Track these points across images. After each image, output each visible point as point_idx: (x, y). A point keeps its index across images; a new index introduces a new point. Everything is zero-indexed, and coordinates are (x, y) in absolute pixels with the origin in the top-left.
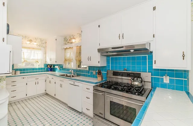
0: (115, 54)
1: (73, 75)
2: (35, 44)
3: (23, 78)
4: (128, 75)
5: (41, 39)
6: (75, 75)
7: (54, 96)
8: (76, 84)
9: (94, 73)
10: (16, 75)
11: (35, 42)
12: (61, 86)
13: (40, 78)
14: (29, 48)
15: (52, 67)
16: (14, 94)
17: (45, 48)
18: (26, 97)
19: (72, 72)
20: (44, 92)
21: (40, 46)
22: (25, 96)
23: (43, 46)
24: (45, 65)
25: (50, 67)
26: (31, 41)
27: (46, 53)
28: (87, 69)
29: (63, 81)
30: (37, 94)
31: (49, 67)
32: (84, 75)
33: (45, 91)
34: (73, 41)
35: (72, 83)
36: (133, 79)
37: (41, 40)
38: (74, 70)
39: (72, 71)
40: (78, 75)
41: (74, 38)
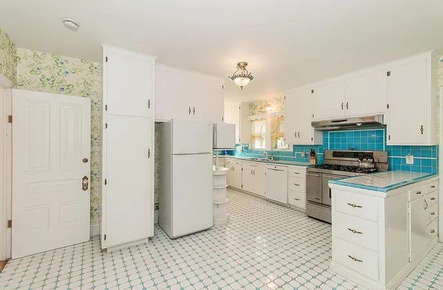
0: (336, 128)
4: (356, 155)
7: (241, 188)
8: (278, 168)
9: (303, 155)
12: (253, 173)
19: (266, 155)
28: (291, 150)
34: (268, 109)
35: (273, 167)
36: (362, 160)
38: (269, 152)
39: (266, 153)
41: (269, 106)
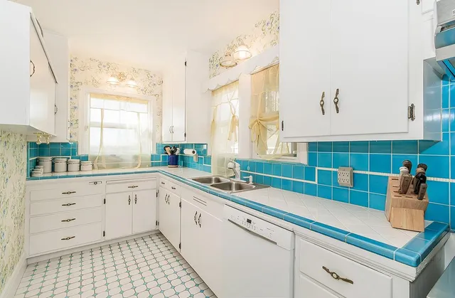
1: (238, 179)
2: (131, 87)
3: (96, 183)
5: (148, 72)
6: (248, 181)
7: (178, 249)
9: (343, 178)
10: (69, 174)
11: (132, 79)
12: (198, 220)
13: (141, 186)
14: (118, 97)
15: (177, 153)
16: (68, 230)
17: (159, 96)
18: (103, 239)
19: (238, 169)
20: (154, 227)
21: (144, 91)
22: (99, 238)
23: (153, 91)
24: (158, 146)
25: (172, 152)
26: (121, 77)
27: (160, 114)
29: (204, 203)
30: (134, 233)
31: (169, 154)
32: (285, 185)
33: (157, 223)
35: (241, 218)
37: (149, 75)
38: (244, 164)
39: (238, 165)
40: (260, 183)
